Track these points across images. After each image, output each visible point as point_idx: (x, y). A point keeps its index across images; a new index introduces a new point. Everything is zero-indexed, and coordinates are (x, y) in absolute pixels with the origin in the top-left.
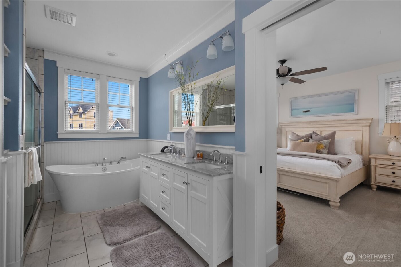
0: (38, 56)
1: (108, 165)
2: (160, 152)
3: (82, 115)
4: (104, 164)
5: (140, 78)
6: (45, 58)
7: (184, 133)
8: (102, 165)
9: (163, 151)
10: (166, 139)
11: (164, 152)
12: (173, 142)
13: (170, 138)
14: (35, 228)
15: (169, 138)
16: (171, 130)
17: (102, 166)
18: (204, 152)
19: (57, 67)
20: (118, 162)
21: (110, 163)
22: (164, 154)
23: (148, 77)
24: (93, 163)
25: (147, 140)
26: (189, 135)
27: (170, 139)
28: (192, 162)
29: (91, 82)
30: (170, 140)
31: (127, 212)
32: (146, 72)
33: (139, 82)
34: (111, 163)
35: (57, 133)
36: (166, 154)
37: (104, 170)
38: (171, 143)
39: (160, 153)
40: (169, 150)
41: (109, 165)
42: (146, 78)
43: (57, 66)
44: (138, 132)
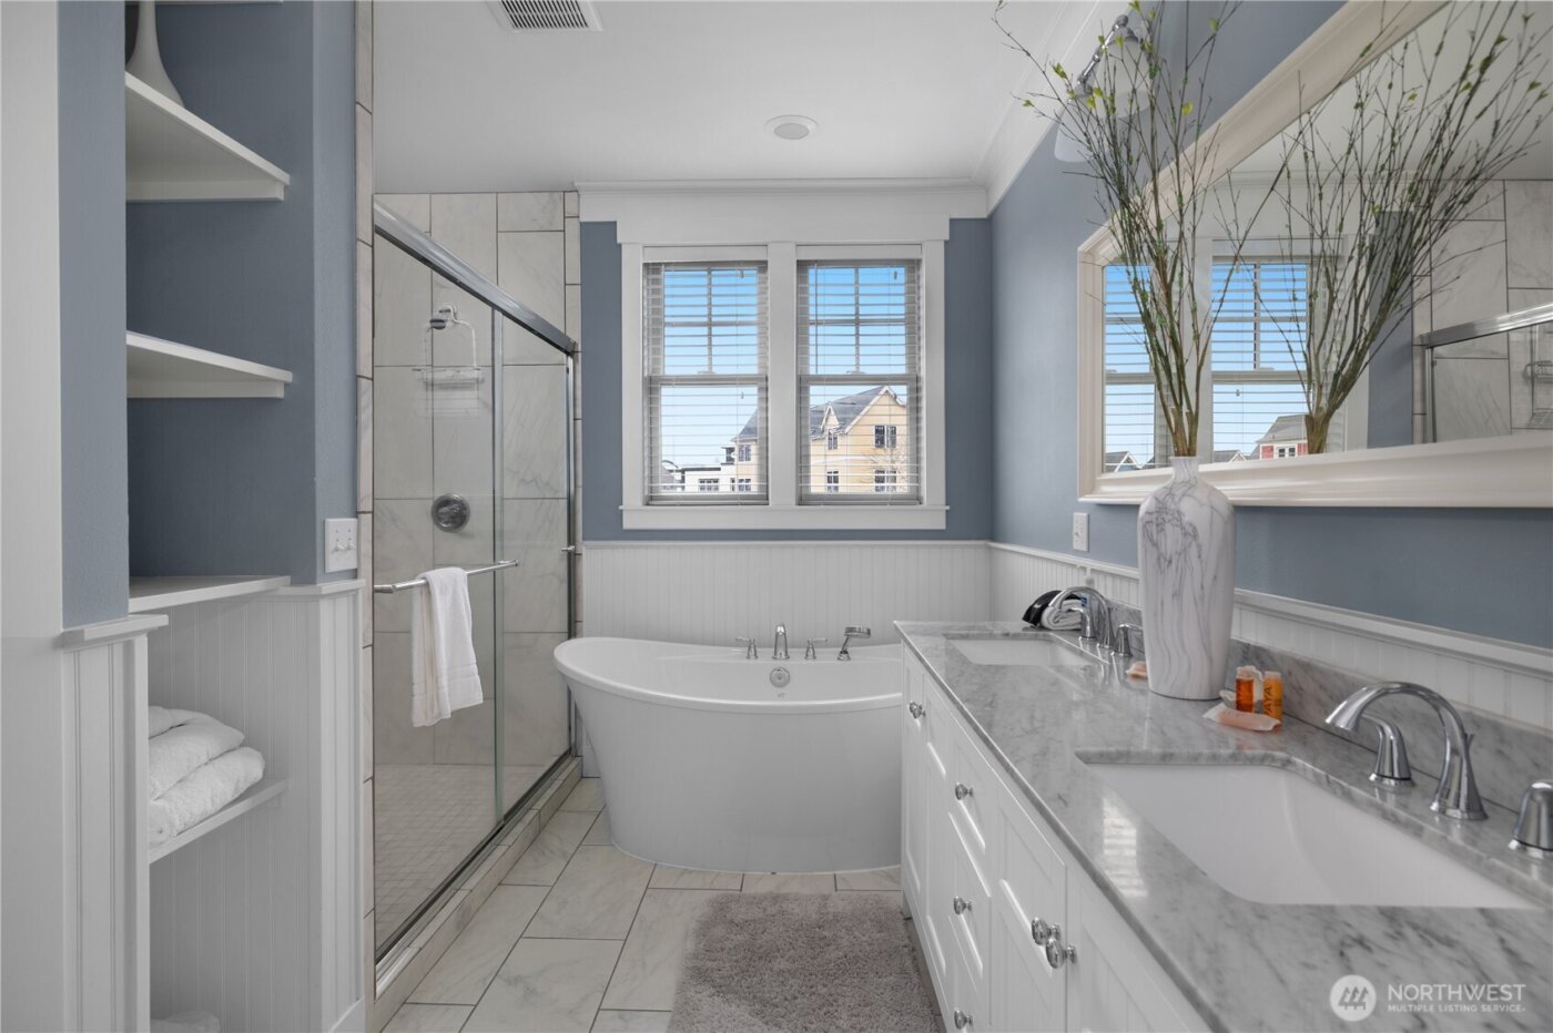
0: (565, 217)
1: (796, 663)
2: (1019, 625)
3: (835, 438)
4: (781, 650)
5: (952, 221)
6: (584, 219)
7: (1136, 507)
8: (774, 658)
9: (1033, 616)
10: (1065, 545)
11: (1043, 628)
12: (1098, 565)
13: (1085, 540)
14: (500, 884)
15: (1080, 543)
16: (1092, 489)
17: (774, 662)
18: (1307, 667)
19: (620, 245)
20: (840, 650)
21: (808, 649)
22: (1036, 638)
23: (991, 208)
24: (738, 643)
25: (990, 548)
26: (1168, 527)
27: (1084, 548)
28: (1156, 750)
29: (736, 285)
30: (1089, 552)
31: (825, 933)
32: (983, 186)
33: (946, 242)
34: (810, 648)
35: (621, 507)
36: (1049, 641)
37: (780, 680)
38: (1084, 569)
39: (1019, 630)
40: (1074, 620)
41: (804, 662)
42: (985, 216)
43: (619, 240)
44: (943, 501)
